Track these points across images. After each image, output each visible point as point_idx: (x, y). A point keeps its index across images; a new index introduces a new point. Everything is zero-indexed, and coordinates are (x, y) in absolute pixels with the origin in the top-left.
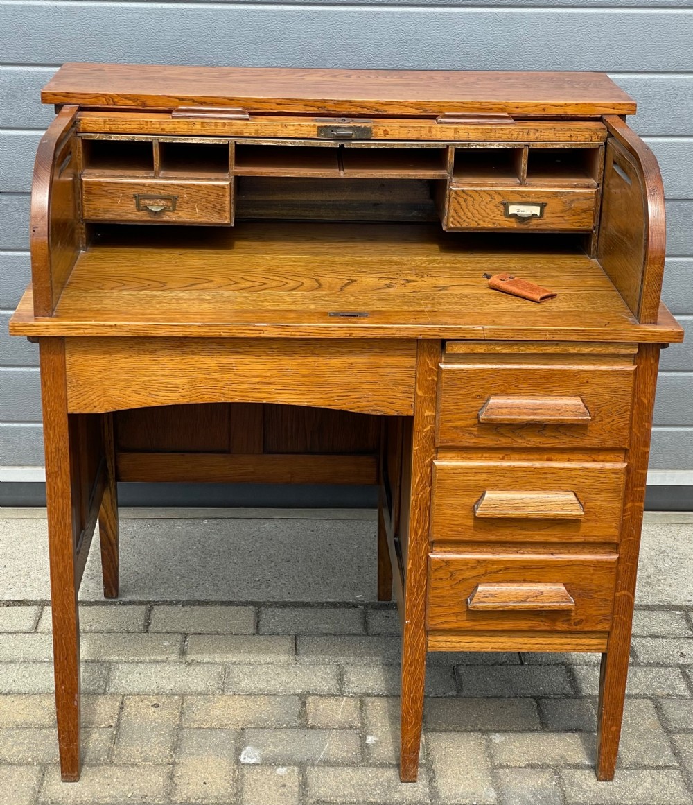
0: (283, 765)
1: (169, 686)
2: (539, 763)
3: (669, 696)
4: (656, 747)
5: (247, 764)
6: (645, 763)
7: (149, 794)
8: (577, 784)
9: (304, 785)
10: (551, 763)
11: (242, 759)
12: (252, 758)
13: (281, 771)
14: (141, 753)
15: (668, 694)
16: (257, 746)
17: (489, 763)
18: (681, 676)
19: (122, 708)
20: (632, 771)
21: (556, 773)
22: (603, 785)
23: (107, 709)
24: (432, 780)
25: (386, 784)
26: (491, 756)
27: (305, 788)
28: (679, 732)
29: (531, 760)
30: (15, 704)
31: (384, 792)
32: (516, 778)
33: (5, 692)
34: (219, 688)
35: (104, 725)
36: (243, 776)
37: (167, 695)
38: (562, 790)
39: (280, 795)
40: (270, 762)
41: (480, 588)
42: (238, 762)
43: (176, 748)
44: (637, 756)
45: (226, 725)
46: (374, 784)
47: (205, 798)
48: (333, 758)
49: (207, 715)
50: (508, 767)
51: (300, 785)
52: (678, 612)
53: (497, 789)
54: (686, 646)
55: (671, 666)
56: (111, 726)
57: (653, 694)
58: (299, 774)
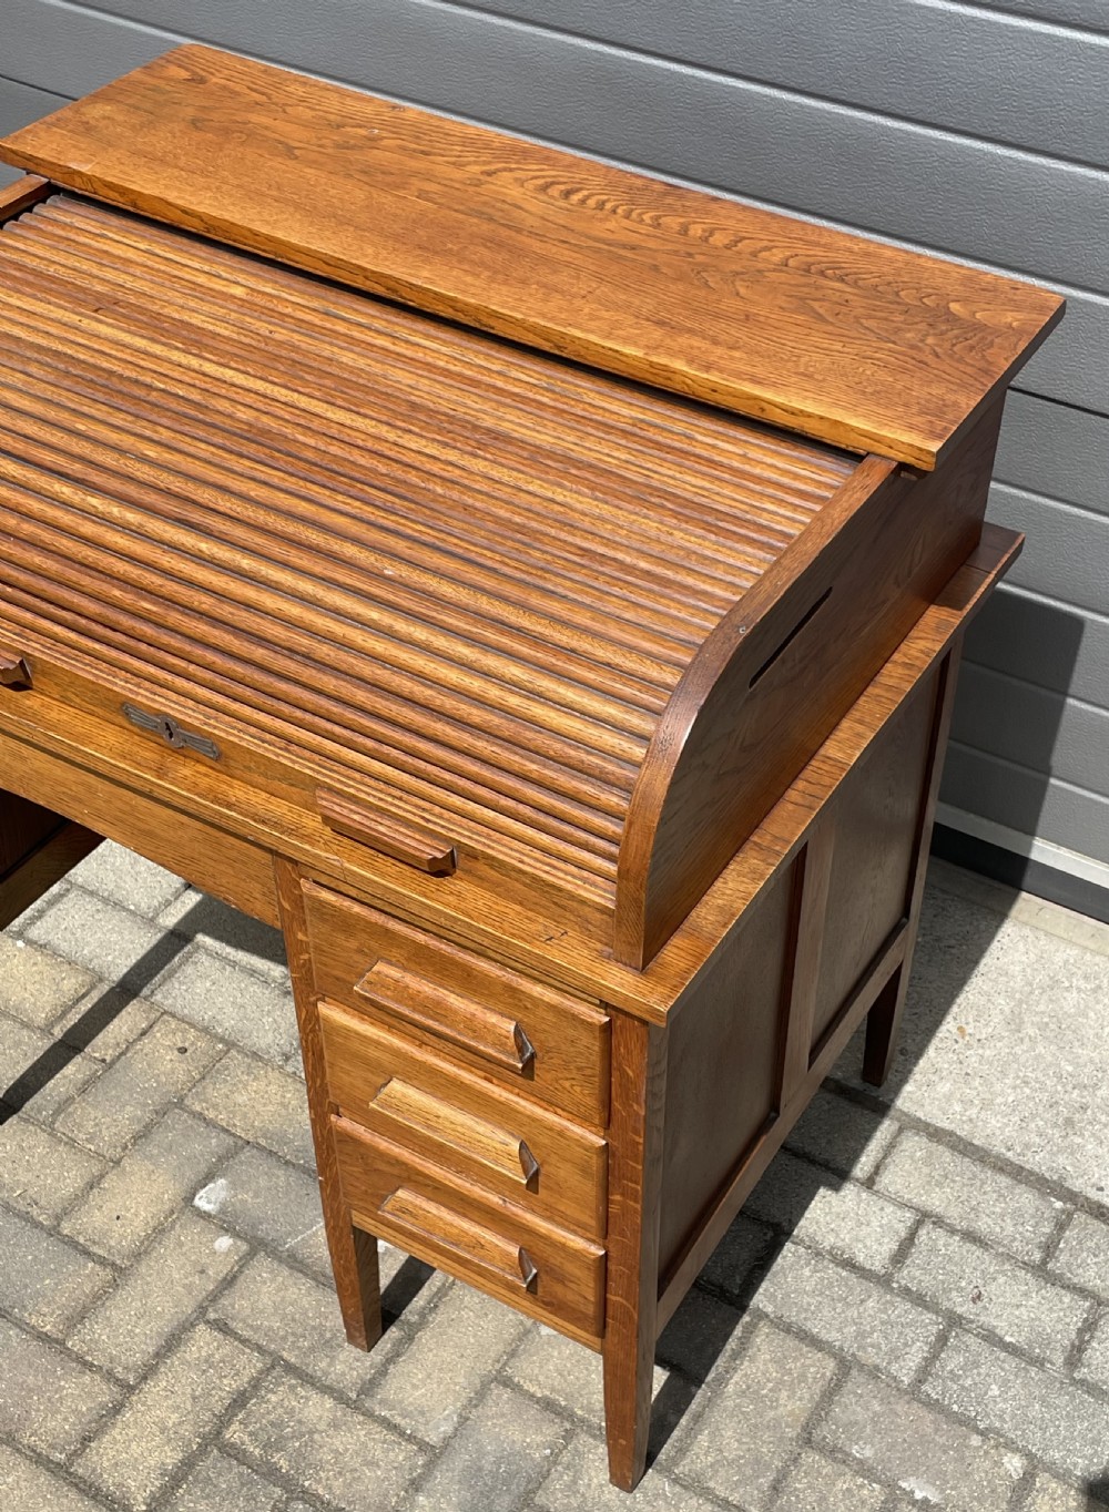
0: (236, 1235)
1: (228, 1022)
2: (563, 1403)
3: (874, 1373)
4: (757, 1461)
5: (197, 1209)
6: (711, 1484)
7: (43, 1203)
8: (576, 1472)
9: (229, 1282)
10: (580, 1412)
11: (198, 1197)
12: (209, 1202)
13: (224, 1243)
14: (97, 1125)
15: (877, 1368)
16: (233, 1185)
17: (498, 1366)
18: (933, 1338)
19: (144, 1033)
20: (678, 1489)
21: (569, 1436)
22: (612, 1493)
23: (125, 1028)
24: (391, 1359)
25: (328, 1335)
26: (513, 1354)
27: (225, 1289)
28: (821, 1451)
29: (558, 1392)
30: (35, 968)
31: (312, 1349)
32: (503, 1415)
33: (42, 942)
34: (284, 1054)
35: (97, 1055)
36: (173, 1228)
37: (215, 1035)
38: (549, 1471)
39: (184, 1286)
40: (224, 1222)
41: (400, 1193)
42: (189, 1199)
43: (142, 1136)
44: (712, 1466)
45: (235, 1125)
46: (314, 1328)
47: (94, 1243)
48: (303, 1252)
49: (227, 1097)
50: (517, 1388)
51: (225, 1279)
52: (1059, 1205)
53: (463, 1420)
54: (1002, 1280)
55: (937, 1313)
56: (104, 1061)
57: (853, 1354)
58: (241, 1259)
